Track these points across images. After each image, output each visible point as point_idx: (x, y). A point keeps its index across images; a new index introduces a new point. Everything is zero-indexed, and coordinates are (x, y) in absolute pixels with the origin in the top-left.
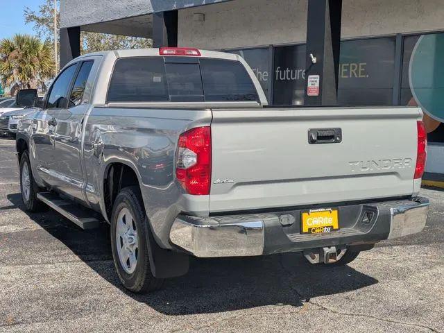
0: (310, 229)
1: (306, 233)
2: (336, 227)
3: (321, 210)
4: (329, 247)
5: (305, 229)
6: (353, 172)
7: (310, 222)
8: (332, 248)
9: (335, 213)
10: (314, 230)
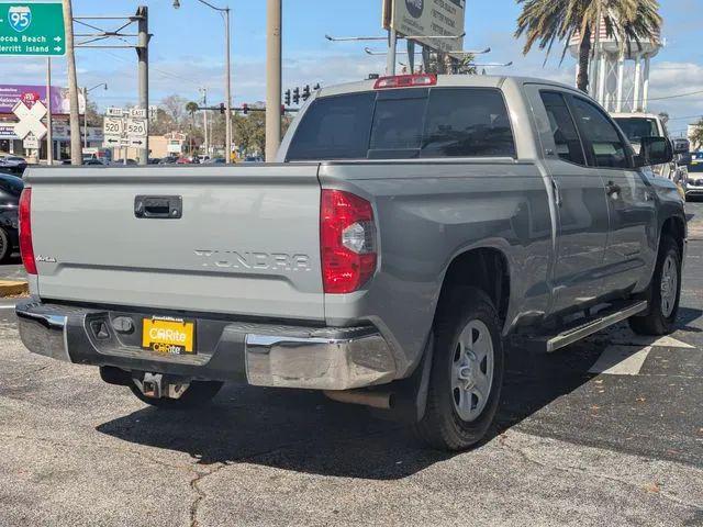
0: (152, 344)
1: (145, 348)
2: (189, 348)
3: (169, 318)
4: (154, 374)
5: (146, 344)
6: (205, 266)
7: (155, 334)
8: (157, 375)
9: (190, 326)
10: (157, 347)
